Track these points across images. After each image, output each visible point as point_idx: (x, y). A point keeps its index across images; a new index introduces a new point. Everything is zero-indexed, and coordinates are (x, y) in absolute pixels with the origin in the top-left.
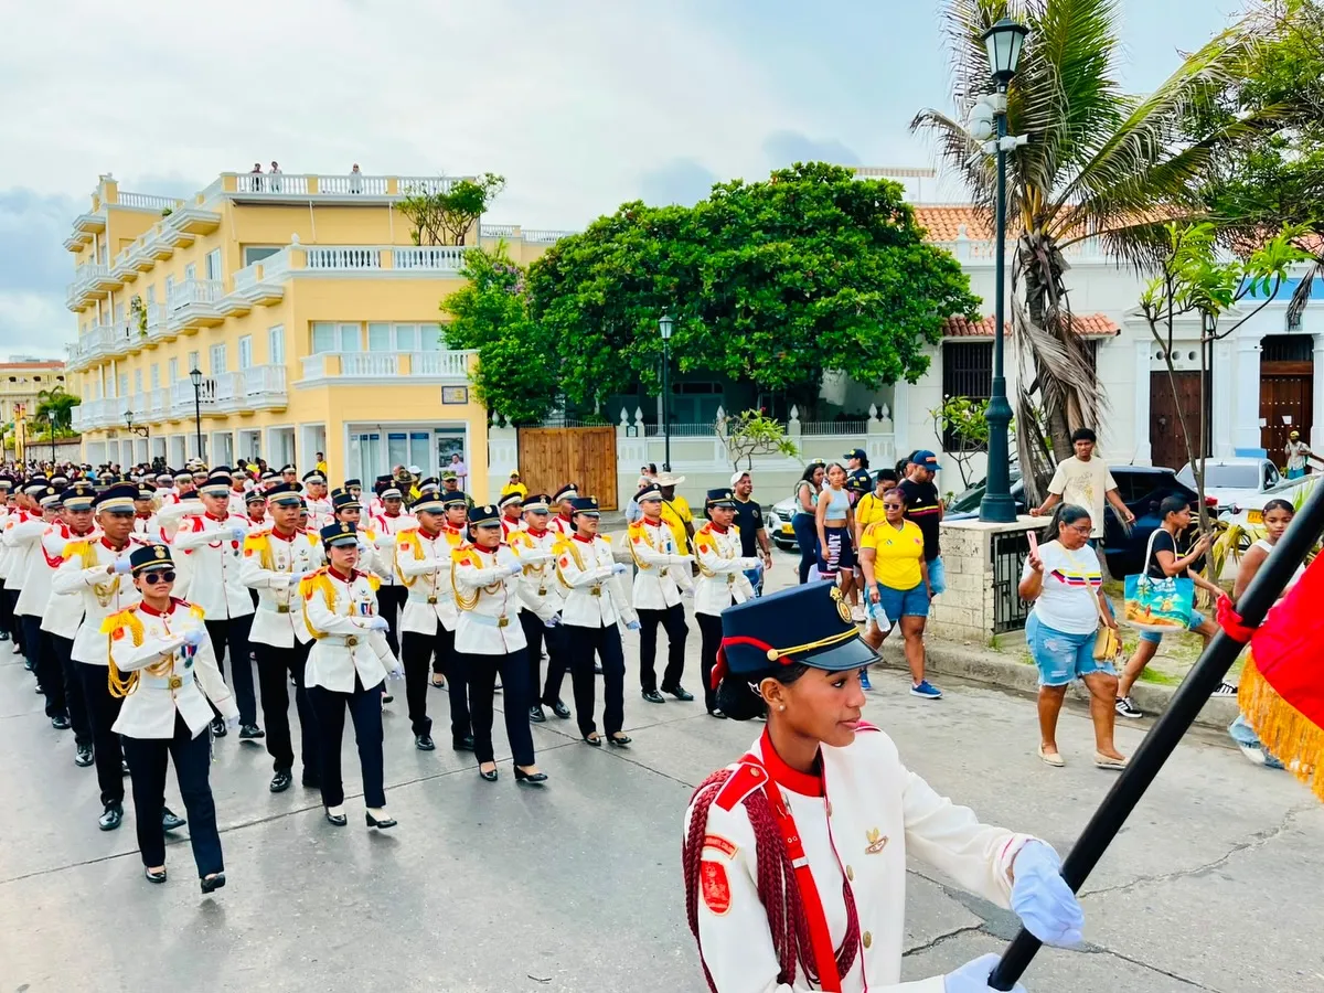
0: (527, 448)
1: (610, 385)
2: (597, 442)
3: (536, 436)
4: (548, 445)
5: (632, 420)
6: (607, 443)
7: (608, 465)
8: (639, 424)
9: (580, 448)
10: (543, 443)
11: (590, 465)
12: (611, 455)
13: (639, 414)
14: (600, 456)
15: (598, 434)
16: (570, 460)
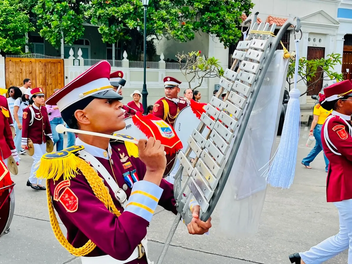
0: (10, 70)
1: (74, 34)
2: (53, 68)
3: (16, 63)
4: (24, 68)
5: (75, 55)
6: (59, 69)
7: (59, 82)
8: (80, 58)
9: (43, 71)
10: (20, 67)
11: (49, 81)
12: (61, 76)
13: (80, 53)
14: (55, 76)
15: (54, 63)
16: (37, 78)
